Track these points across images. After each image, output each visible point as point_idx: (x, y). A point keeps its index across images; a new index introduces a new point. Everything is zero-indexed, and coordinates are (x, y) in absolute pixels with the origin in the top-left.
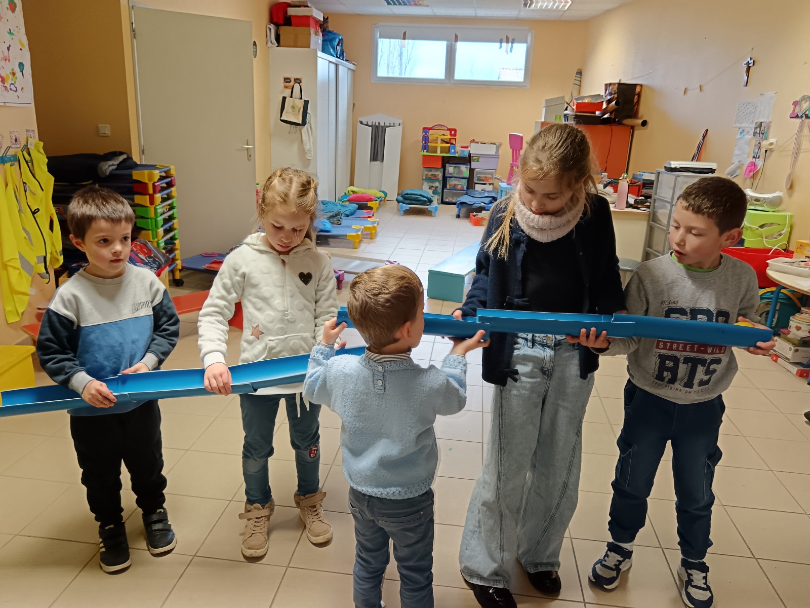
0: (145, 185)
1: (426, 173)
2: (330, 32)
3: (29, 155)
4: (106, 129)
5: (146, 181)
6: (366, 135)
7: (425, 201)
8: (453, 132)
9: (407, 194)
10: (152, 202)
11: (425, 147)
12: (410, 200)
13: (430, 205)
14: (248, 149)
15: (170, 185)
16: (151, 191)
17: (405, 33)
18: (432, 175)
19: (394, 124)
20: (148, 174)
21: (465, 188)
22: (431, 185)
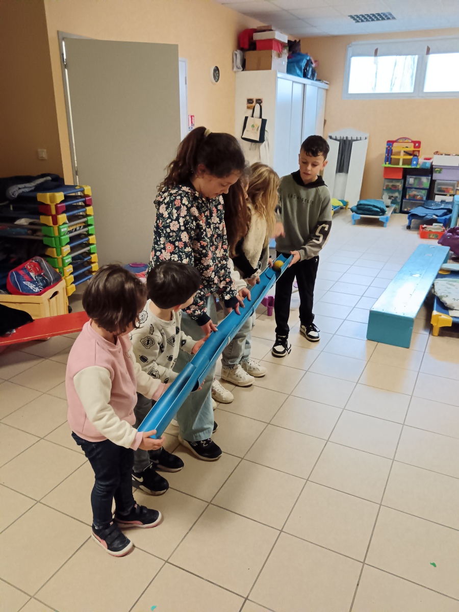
0: (48, 206)
1: (387, 183)
4: (44, 154)
5: (48, 202)
7: (377, 211)
8: (417, 144)
9: (361, 205)
10: (55, 222)
11: (388, 159)
12: (363, 210)
13: (382, 215)
15: (83, 205)
16: (54, 212)
17: (376, 51)
18: (393, 186)
19: (361, 138)
20: (50, 197)
21: (425, 198)
22: (391, 195)
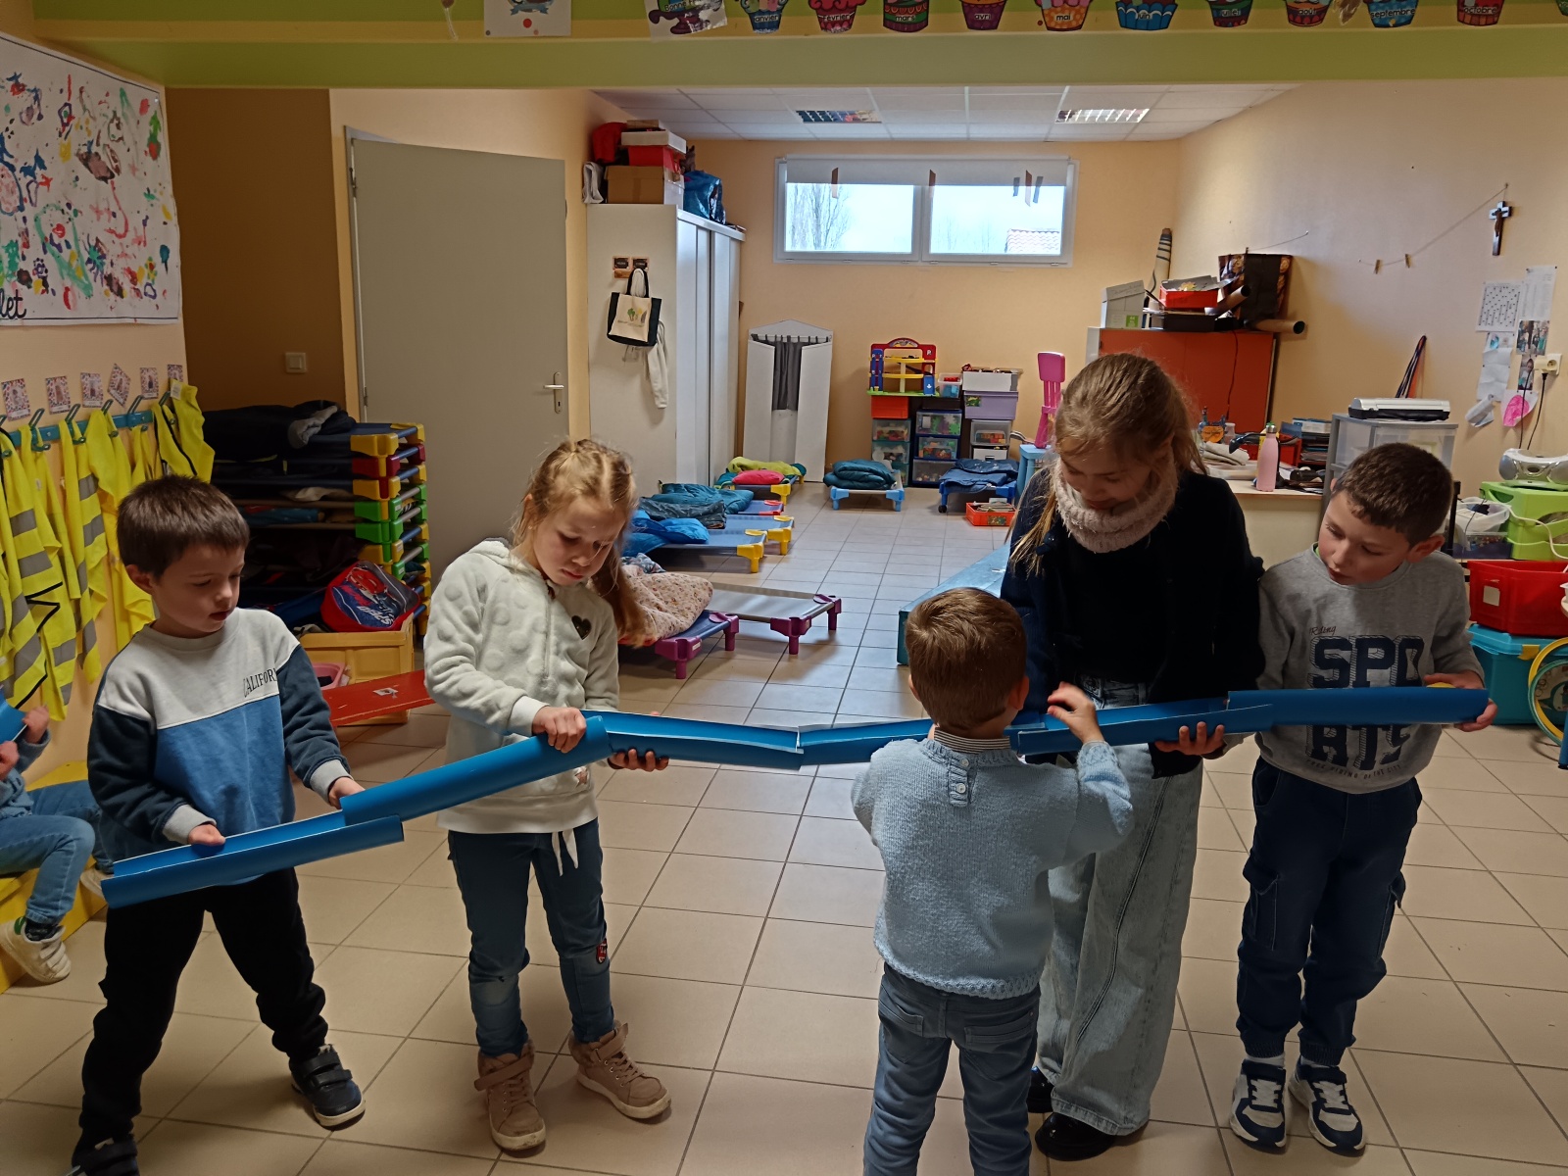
0: (374, 461)
1: (879, 429)
2: (697, 173)
3: (173, 410)
4: (299, 361)
5: (376, 454)
6: (764, 359)
7: (879, 481)
8: (929, 351)
9: (845, 469)
10: (385, 492)
11: (876, 381)
12: (851, 480)
13: (889, 489)
14: (555, 390)
15: (415, 460)
16: (383, 473)
17: (835, 173)
18: (890, 432)
19: (817, 338)
20: (379, 441)
21: (954, 455)
22: (888, 450)
